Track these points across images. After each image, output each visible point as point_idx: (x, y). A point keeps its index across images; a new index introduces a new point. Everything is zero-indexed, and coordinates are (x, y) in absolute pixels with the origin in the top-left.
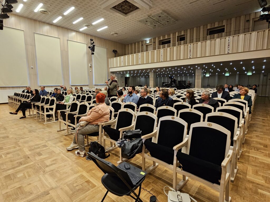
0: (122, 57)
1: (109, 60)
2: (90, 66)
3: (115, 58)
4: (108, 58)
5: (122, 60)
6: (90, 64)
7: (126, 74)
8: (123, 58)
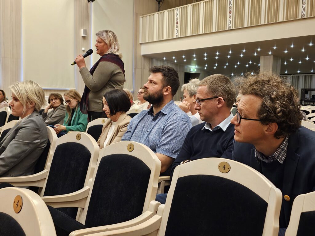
0: (176, 11)
1: (141, 19)
2: (83, 35)
3: (156, 15)
4: (136, 16)
5: (176, 18)
6: (82, 30)
7: (189, 62)
8: (179, 14)
